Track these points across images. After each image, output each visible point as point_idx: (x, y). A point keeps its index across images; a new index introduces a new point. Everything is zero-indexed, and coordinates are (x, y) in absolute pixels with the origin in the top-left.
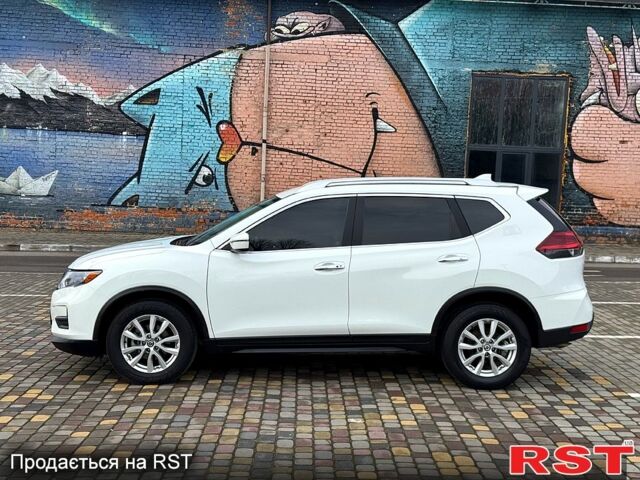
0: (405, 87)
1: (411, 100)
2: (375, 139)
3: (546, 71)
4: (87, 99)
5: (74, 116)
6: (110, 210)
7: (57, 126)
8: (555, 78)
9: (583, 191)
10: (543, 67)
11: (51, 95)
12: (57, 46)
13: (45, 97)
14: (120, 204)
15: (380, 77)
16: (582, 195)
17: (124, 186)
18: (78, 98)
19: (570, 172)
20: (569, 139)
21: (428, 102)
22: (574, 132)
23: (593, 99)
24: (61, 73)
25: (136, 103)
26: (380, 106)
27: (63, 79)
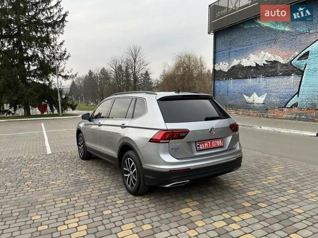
4: (278, 62)
5: (273, 70)
6: (285, 110)
7: (267, 76)
11: (266, 63)
12: (268, 42)
13: (264, 64)
14: (290, 106)
17: (292, 98)
18: (275, 62)
24: (269, 53)
25: (298, 60)
27: (270, 55)
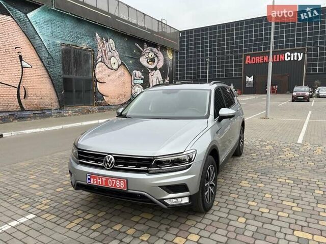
0: (33, 46)
1: (37, 53)
2: (22, 71)
3: (85, 47)
8: (88, 51)
9: (100, 93)
10: (84, 46)
15: (21, 40)
16: (100, 95)
19: (96, 87)
20: (95, 74)
21: (45, 55)
22: (96, 72)
23: (100, 60)
26: (22, 54)
